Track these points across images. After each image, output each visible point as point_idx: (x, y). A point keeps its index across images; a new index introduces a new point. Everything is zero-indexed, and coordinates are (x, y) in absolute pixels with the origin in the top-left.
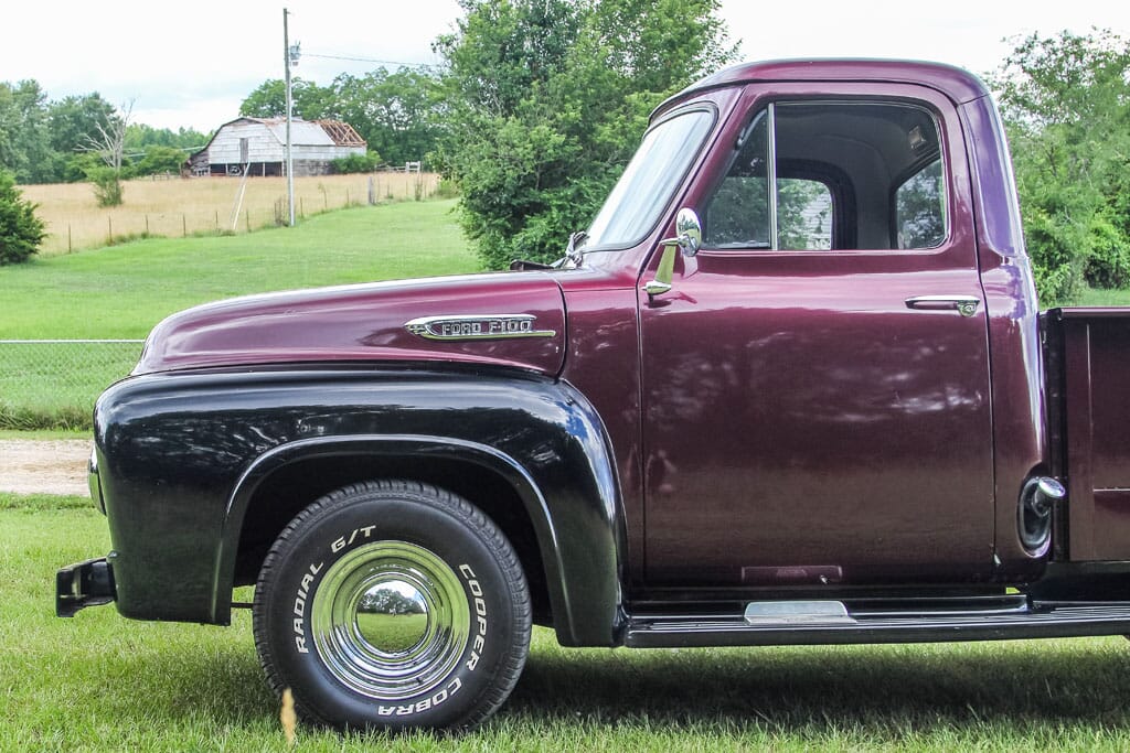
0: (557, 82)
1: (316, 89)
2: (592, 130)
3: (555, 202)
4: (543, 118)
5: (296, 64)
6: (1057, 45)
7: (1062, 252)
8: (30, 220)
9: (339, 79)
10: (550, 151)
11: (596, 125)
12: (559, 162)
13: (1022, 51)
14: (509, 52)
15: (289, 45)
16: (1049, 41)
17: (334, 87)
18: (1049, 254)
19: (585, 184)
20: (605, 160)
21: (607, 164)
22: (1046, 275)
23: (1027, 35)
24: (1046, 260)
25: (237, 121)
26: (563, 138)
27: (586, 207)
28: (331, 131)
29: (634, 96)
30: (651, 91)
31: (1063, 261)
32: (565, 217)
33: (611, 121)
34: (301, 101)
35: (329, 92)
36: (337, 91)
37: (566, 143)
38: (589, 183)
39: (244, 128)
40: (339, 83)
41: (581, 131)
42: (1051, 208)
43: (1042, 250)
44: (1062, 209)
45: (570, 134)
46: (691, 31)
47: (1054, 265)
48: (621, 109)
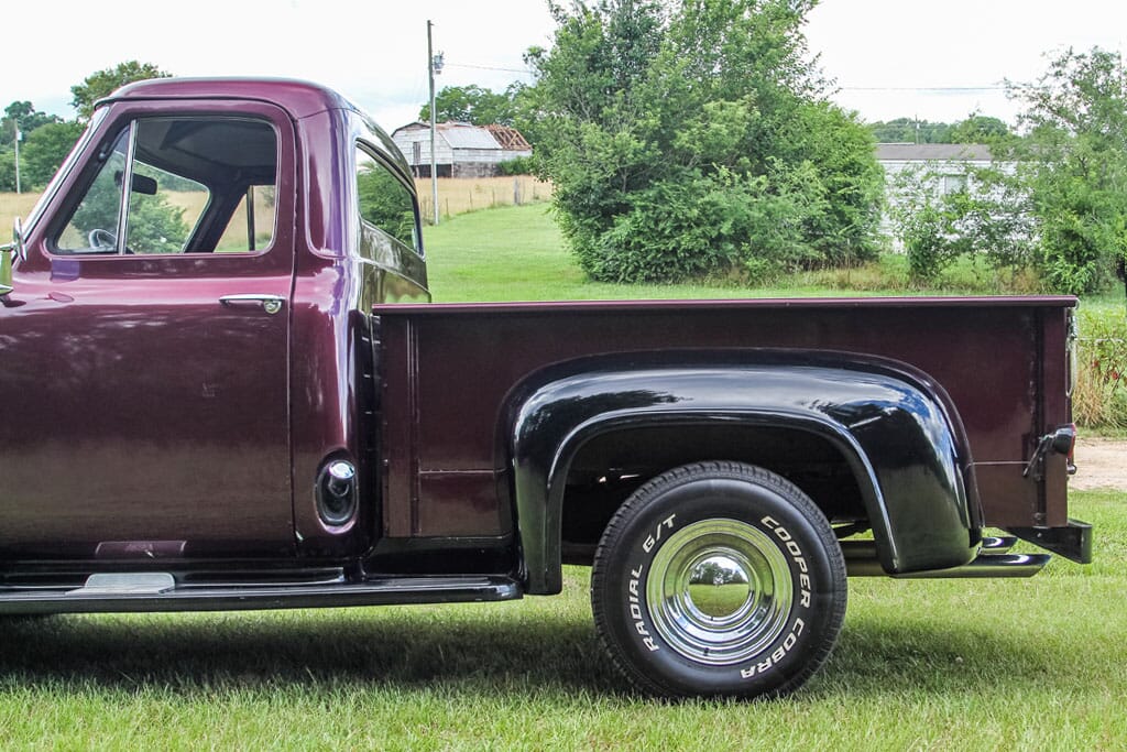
0: (639, 91)
1: (492, 96)
2: (674, 136)
3: (639, 203)
4: (624, 125)
5: (439, 73)
6: (1088, 61)
7: (1089, 250)
8: (178, 224)
9: (512, 86)
10: (630, 156)
11: (677, 132)
12: (643, 166)
13: (1058, 64)
14: (595, 62)
15: (434, 54)
16: (1083, 56)
17: (508, 94)
18: (1078, 252)
19: (665, 186)
20: (686, 164)
21: (688, 168)
22: (1075, 270)
23: (1063, 52)
24: (1075, 258)
25: (410, 125)
26: (643, 144)
27: (667, 208)
28: (498, 136)
29: (711, 105)
30: (727, 100)
31: (1089, 258)
32: (648, 217)
33: (689, 128)
34: (477, 107)
35: (503, 99)
36: (511, 98)
37: (647, 148)
38: (671, 185)
39: (418, 132)
40: (513, 90)
41: (663, 138)
42: (1081, 209)
43: (1071, 248)
44: (1090, 210)
45: (651, 140)
46: (769, 45)
47: (1082, 262)
48: (699, 117)
